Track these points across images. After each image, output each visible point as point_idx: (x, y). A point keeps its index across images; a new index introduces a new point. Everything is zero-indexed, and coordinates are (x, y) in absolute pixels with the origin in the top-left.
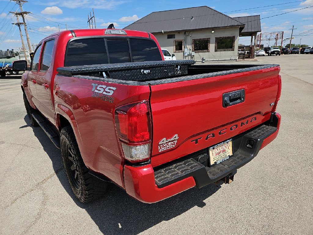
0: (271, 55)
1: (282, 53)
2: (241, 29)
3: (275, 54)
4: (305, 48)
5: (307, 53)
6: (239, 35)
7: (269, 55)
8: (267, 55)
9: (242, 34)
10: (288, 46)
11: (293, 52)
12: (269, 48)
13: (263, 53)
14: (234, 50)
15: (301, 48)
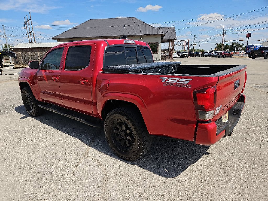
0: (182, 57)
1: (189, 56)
2: (162, 37)
3: (185, 56)
4: (205, 52)
5: (206, 56)
6: (161, 41)
7: (180, 57)
8: (179, 57)
9: (163, 41)
10: (191, 50)
11: (196, 55)
12: (180, 52)
13: (177, 56)
14: (158, 53)
15: (202, 53)
